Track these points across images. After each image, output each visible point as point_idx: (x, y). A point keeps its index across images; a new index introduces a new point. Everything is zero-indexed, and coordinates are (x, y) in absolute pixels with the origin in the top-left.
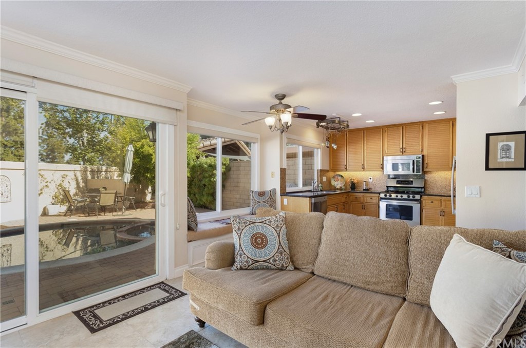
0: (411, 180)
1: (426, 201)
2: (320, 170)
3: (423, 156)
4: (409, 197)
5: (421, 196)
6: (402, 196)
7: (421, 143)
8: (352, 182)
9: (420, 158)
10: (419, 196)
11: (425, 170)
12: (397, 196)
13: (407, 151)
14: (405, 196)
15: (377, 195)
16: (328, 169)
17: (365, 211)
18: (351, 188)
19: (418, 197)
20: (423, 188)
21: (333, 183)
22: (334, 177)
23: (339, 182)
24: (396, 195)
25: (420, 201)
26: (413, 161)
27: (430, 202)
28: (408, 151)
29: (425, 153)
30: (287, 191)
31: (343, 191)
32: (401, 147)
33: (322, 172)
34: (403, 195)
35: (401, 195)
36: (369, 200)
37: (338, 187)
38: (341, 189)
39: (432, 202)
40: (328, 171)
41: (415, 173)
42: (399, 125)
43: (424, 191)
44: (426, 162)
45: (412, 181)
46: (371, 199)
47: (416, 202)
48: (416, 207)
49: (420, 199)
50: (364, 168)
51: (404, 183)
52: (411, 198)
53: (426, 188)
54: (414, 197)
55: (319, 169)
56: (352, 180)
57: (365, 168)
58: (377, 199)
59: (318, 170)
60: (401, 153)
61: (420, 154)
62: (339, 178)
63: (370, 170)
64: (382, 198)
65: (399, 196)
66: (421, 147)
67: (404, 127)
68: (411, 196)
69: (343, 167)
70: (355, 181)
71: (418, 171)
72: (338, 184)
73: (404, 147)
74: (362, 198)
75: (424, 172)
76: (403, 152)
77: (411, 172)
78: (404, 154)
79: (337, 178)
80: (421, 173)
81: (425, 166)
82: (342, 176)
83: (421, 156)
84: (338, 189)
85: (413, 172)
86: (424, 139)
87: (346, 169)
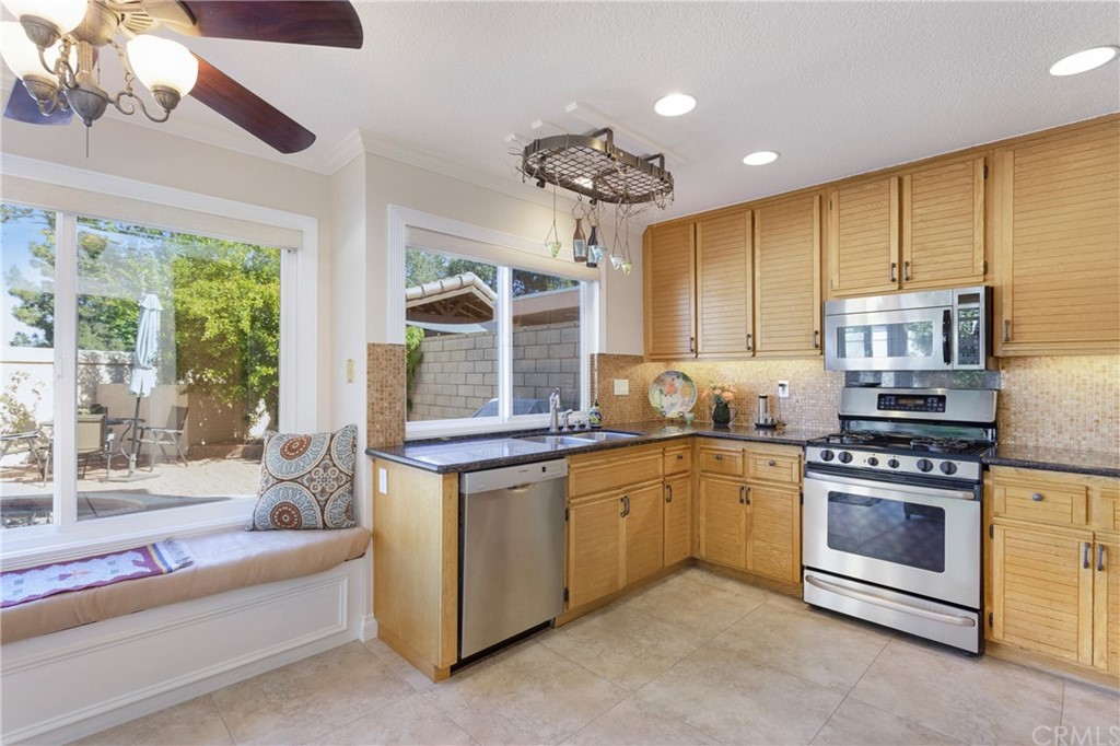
0: (940, 391)
1: (1011, 492)
2: (599, 355)
3: (990, 292)
4: (926, 466)
5: (985, 468)
6: (894, 464)
7: (979, 239)
8: (718, 398)
9: (974, 298)
10: (976, 466)
11: (999, 352)
12: (874, 462)
13: (918, 277)
14: (909, 464)
15: (799, 450)
16: (642, 354)
17: (749, 508)
18: (715, 418)
19: (967, 470)
20: (993, 425)
21: (657, 399)
22: (659, 380)
23: (676, 398)
24: (870, 455)
25: (978, 490)
26: (947, 316)
27: (1030, 494)
28: (921, 274)
29: (1000, 278)
30: (409, 437)
31: (688, 431)
32: (895, 260)
33: (609, 364)
34: (899, 458)
35: (891, 457)
36: (764, 470)
37: (672, 414)
38: (681, 422)
39: (1040, 498)
40: (638, 360)
41: (955, 365)
42: (886, 174)
43: (997, 438)
44: (1007, 315)
45: (942, 399)
46: (773, 464)
47: (960, 494)
48: (960, 514)
49: (980, 483)
50: (753, 349)
51: (909, 402)
52: (936, 471)
53: (1001, 425)
54: (950, 469)
55: (596, 351)
56: (717, 392)
57: (758, 347)
58: (796, 467)
59: (592, 356)
60: (896, 286)
61: (978, 284)
62: (679, 383)
63: (774, 355)
64: (813, 466)
65: (884, 461)
66: (979, 254)
67: (907, 179)
68: (937, 463)
69: (685, 345)
70: (728, 396)
71: (969, 353)
72: (673, 404)
73: (906, 258)
74: (740, 461)
75: (996, 361)
76: (902, 278)
77: (935, 361)
78: (906, 286)
79: (672, 385)
80: (982, 366)
81: (1001, 332)
82: (686, 378)
83: (981, 291)
84: (672, 422)
85: (947, 358)
86: (996, 218)
87: (695, 351)
